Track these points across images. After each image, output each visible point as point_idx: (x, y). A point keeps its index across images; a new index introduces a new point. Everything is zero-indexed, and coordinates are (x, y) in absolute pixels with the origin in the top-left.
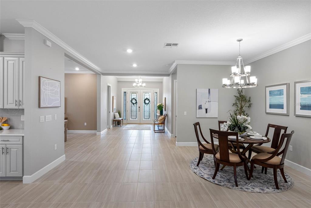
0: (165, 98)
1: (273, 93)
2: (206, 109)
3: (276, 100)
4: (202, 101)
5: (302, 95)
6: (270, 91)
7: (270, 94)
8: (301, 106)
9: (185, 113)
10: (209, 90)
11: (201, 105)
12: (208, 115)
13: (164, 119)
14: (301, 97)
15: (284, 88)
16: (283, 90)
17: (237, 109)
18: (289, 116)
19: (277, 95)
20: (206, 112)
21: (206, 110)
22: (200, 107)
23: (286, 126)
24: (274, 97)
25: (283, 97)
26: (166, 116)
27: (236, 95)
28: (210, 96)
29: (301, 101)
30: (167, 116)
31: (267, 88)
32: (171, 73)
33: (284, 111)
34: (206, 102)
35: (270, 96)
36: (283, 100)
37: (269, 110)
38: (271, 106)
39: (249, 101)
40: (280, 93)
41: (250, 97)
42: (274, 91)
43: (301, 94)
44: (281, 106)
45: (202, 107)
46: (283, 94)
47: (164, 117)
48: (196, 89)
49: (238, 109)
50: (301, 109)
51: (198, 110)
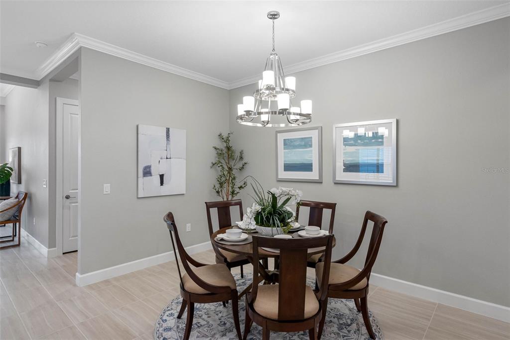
0: (20, 149)
1: (292, 144)
2: (160, 175)
3: (297, 157)
4: (152, 156)
5: (347, 147)
6: (284, 140)
7: (284, 145)
8: (344, 166)
9: (107, 188)
10: (168, 130)
11: (149, 167)
12: (165, 190)
13: (19, 207)
14: (345, 151)
15: (314, 135)
16: (311, 138)
17: (220, 173)
18: (322, 183)
19: (300, 146)
20: (162, 183)
21: (162, 177)
22: (147, 172)
23: (335, 203)
24: (294, 150)
25: (311, 151)
26: (24, 199)
27: (218, 147)
28: (169, 144)
29: (344, 158)
30: (30, 199)
31: (279, 135)
32: (46, 77)
33: (314, 175)
34: (162, 159)
35: (284, 149)
36: (311, 155)
37: (284, 175)
38: (288, 167)
39: (241, 158)
40: (306, 143)
41: (242, 151)
42: (293, 139)
43: (345, 145)
44: (308, 167)
45: (153, 170)
46: (311, 146)
47: (19, 202)
48: (137, 126)
49: (224, 174)
50: (345, 171)
51: (141, 180)
